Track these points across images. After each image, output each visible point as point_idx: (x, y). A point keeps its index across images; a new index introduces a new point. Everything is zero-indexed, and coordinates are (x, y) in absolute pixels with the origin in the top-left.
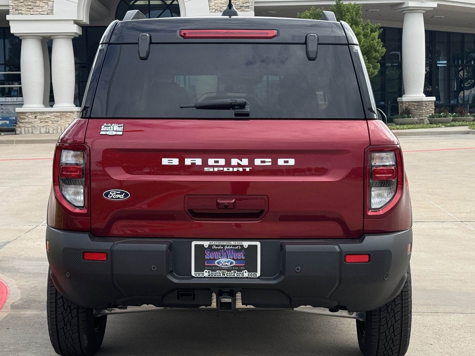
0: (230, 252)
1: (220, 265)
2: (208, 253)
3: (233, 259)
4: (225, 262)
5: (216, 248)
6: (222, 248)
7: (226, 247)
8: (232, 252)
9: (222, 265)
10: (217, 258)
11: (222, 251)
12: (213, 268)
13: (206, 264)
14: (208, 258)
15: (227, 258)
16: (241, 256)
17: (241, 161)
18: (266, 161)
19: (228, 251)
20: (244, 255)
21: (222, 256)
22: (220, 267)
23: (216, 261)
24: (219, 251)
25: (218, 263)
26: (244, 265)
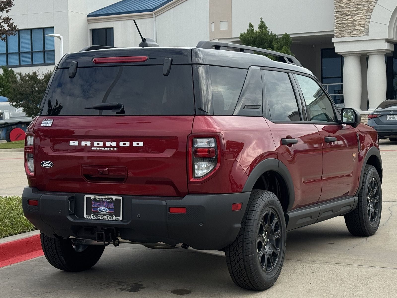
0: (106, 203)
1: (100, 211)
2: (93, 203)
3: (108, 208)
4: (103, 209)
5: (98, 200)
6: (101, 200)
7: (103, 200)
8: (107, 203)
9: (101, 211)
10: (99, 207)
11: (102, 203)
12: (97, 213)
13: (93, 211)
14: (94, 207)
15: (104, 207)
16: (112, 206)
17: (112, 143)
18: (126, 143)
19: (105, 202)
20: (114, 205)
21: (101, 205)
22: (100, 213)
23: (98, 209)
24: (100, 202)
25: (99, 210)
26: (113, 212)
